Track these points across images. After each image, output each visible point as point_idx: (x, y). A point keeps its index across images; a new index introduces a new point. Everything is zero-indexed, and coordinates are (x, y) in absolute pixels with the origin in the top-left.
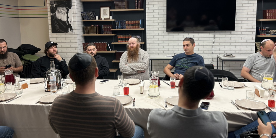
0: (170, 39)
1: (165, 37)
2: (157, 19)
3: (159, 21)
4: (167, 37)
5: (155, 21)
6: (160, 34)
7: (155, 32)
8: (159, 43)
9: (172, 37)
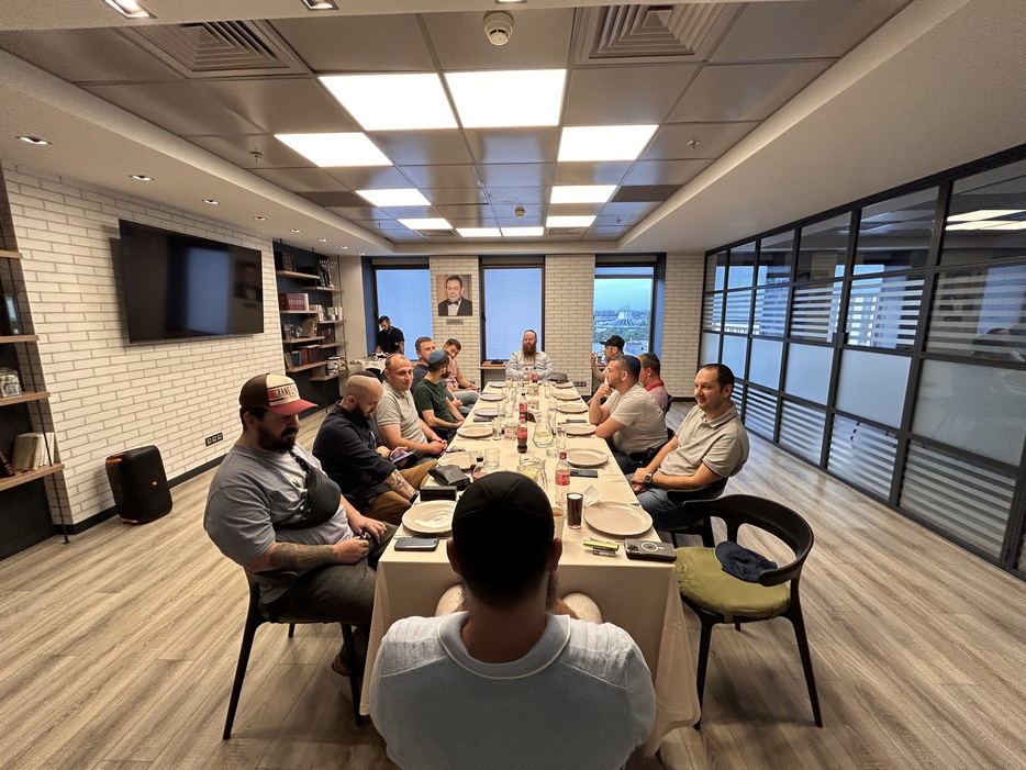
0: (131, 367)
1: (114, 361)
2: (76, 298)
3: (83, 308)
4: (123, 359)
5: (69, 308)
6: (96, 353)
7: (75, 347)
8: (97, 386)
9: (137, 358)
